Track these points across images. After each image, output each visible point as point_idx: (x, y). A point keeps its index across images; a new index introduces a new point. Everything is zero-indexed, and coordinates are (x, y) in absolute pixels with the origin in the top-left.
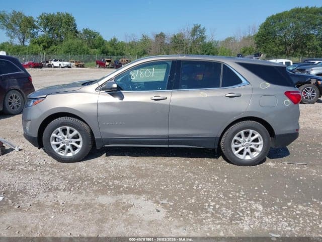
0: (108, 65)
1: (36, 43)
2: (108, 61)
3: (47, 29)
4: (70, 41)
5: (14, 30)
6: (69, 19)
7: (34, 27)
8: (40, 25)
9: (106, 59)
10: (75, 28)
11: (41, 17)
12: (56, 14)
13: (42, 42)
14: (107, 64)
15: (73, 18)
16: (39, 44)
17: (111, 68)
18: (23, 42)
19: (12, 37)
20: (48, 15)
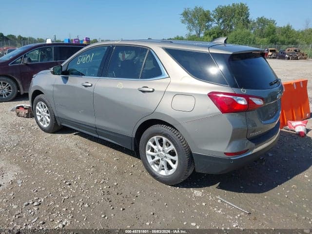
0: (271, 55)
1: (207, 34)
2: (271, 51)
3: (221, 21)
4: (239, 31)
5: (193, 23)
6: (242, 9)
7: (209, 20)
8: (215, 18)
9: (270, 49)
10: (247, 17)
11: (216, 10)
12: (231, 5)
13: (213, 34)
14: (270, 53)
15: (247, 7)
16: (210, 35)
17: (274, 58)
18: (199, 34)
19: (191, 30)
20: (223, 7)
